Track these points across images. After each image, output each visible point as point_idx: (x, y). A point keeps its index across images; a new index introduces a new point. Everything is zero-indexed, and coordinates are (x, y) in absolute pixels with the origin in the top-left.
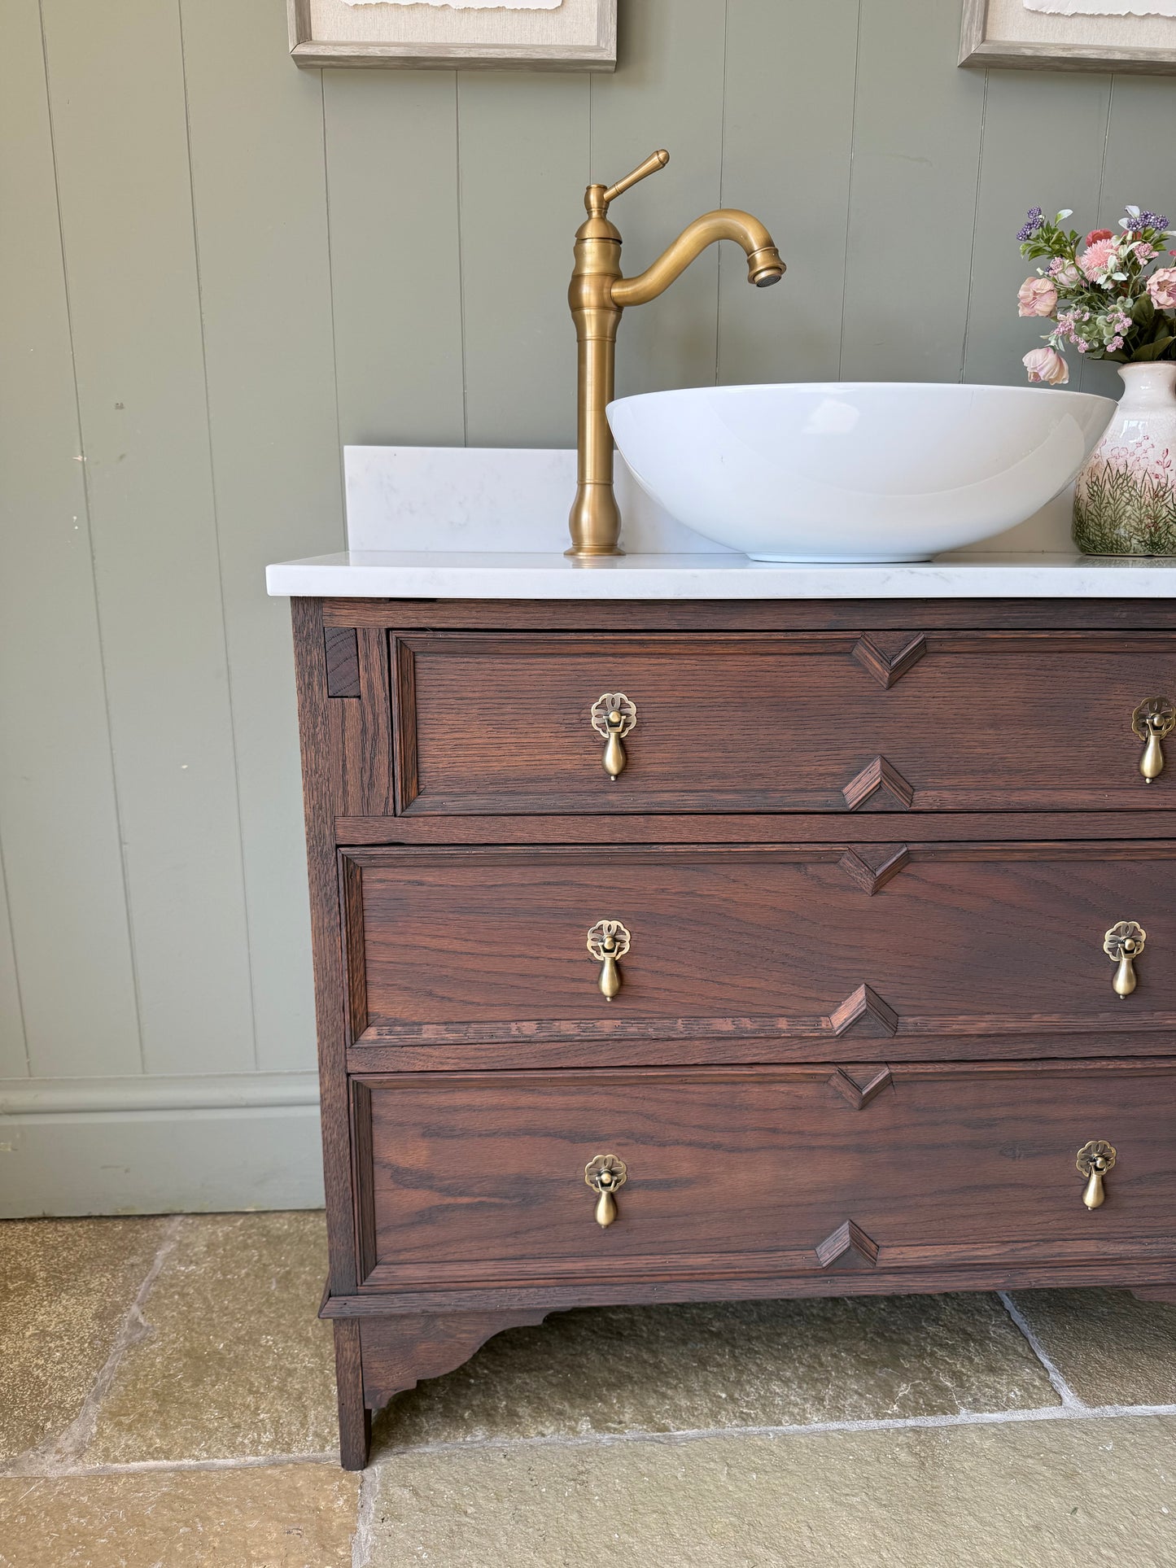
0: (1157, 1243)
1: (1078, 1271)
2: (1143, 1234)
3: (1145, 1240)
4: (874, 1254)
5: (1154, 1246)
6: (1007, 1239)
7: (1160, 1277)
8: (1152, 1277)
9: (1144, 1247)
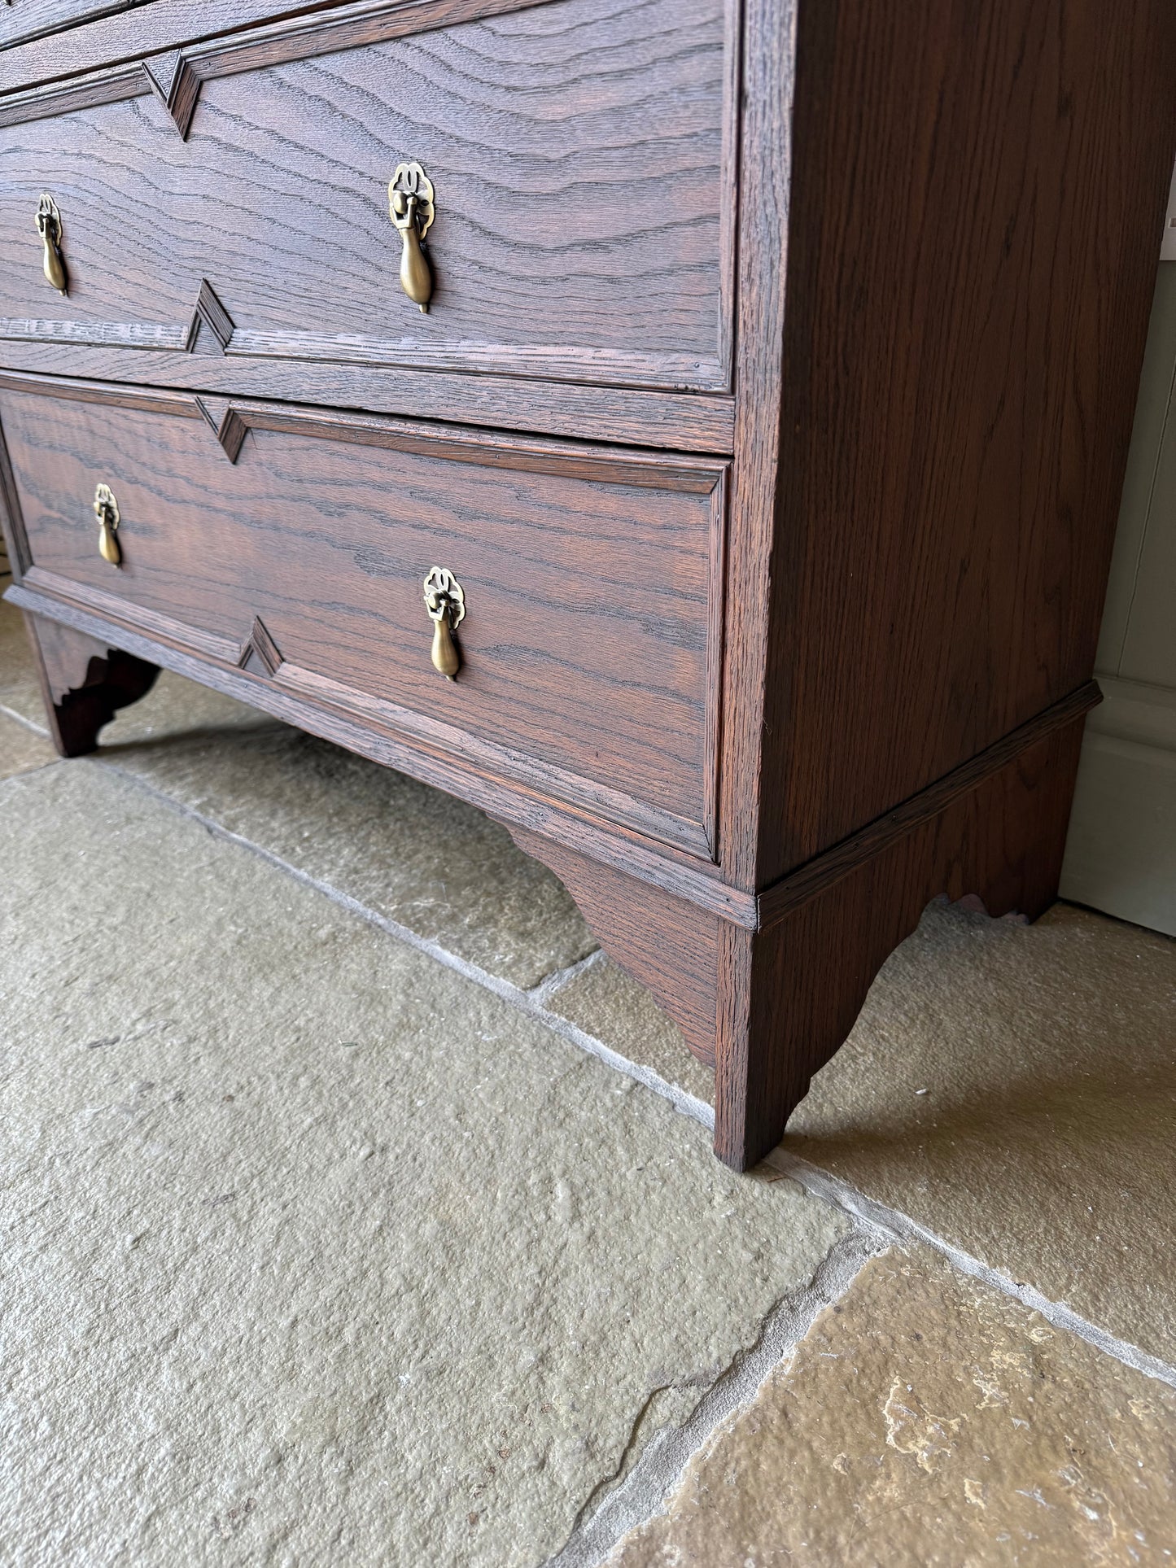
0: (524, 762)
1: (439, 766)
2: (514, 744)
3: (515, 754)
4: (275, 665)
5: (519, 765)
6: (384, 695)
7: (515, 813)
8: (508, 810)
9: (507, 761)
